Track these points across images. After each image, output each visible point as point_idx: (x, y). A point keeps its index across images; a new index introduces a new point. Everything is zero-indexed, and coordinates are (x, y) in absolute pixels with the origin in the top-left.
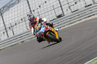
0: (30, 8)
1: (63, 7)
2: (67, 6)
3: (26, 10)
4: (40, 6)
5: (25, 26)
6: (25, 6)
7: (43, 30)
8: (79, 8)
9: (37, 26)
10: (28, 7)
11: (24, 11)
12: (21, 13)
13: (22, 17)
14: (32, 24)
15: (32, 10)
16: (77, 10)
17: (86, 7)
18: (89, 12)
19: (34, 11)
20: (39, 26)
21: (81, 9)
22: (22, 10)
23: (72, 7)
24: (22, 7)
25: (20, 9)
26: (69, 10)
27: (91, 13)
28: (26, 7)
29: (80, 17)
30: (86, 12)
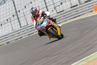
0: (15, 9)
1: (48, 8)
2: (53, 6)
3: (12, 10)
4: (25, 7)
5: (10, 27)
6: (10, 6)
7: (45, 24)
8: (65, 8)
9: (40, 20)
10: (14, 8)
11: (9, 12)
12: (6, 13)
13: (8, 18)
14: (34, 17)
15: (17, 11)
16: (63, 11)
17: (71, 8)
18: (75, 13)
19: (19, 11)
20: (41, 20)
21: (67, 9)
22: (8, 11)
23: (57, 8)
24: (8, 8)
25: (6, 10)
26: (55, 11)
27: (77, 14)
28: (12, 7)
29: (66, 18)
30: (72, 13)
